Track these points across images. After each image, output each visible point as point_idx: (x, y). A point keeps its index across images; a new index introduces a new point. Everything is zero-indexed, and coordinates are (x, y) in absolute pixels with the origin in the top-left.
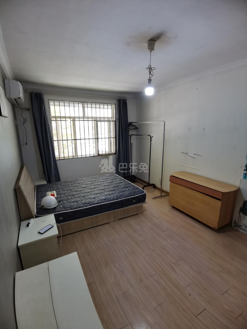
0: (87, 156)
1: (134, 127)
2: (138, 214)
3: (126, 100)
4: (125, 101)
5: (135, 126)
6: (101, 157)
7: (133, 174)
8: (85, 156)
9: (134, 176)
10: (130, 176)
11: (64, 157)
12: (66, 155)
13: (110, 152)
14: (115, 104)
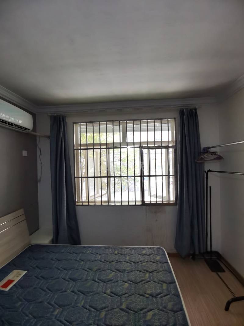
0: (123, 204)
1: (214, 157)
3: (195, 109)
4: (194, 111)
5: (216, 154)
6: (148, 207)
7: (214, 249)
8: (120, 204)
9: (217, 253)
10: (207, 252)
11: (89, 202)
14: (175, 119)
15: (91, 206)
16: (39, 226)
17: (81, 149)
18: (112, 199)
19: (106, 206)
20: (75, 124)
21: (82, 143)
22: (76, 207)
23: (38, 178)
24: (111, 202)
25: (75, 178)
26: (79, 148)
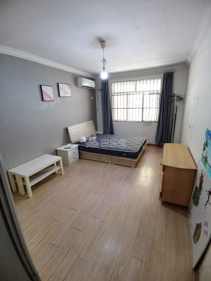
2: (130, 167)
3: (172, 73)
8: (132, 121)
11: (118, 120)
12: (119, 119)
13: (155, 120)
14: (161, 78)
15: (119, 121)
16: (97, 129)
17: (115, 95)
18: (129, 119)
19: (126, 121)
20: (112, 83)
21: (115, 92)
22: (113, 122)
23: (97, 109)
24: (128, 120)
25: (112, 108)
26: (114, 95)
